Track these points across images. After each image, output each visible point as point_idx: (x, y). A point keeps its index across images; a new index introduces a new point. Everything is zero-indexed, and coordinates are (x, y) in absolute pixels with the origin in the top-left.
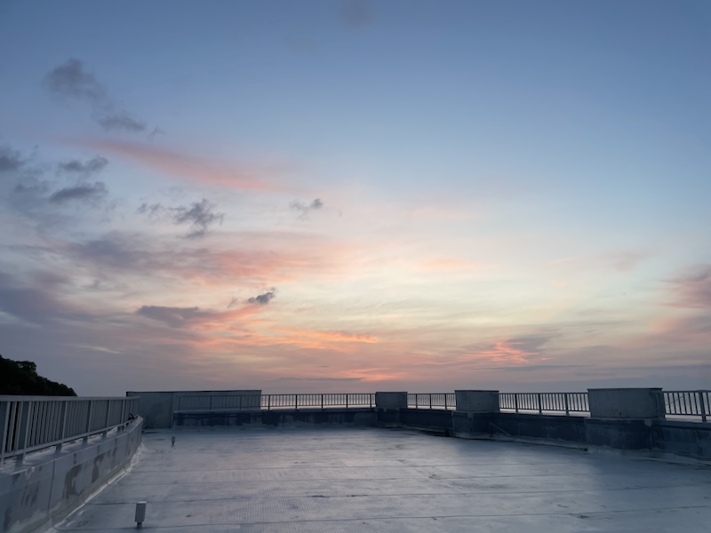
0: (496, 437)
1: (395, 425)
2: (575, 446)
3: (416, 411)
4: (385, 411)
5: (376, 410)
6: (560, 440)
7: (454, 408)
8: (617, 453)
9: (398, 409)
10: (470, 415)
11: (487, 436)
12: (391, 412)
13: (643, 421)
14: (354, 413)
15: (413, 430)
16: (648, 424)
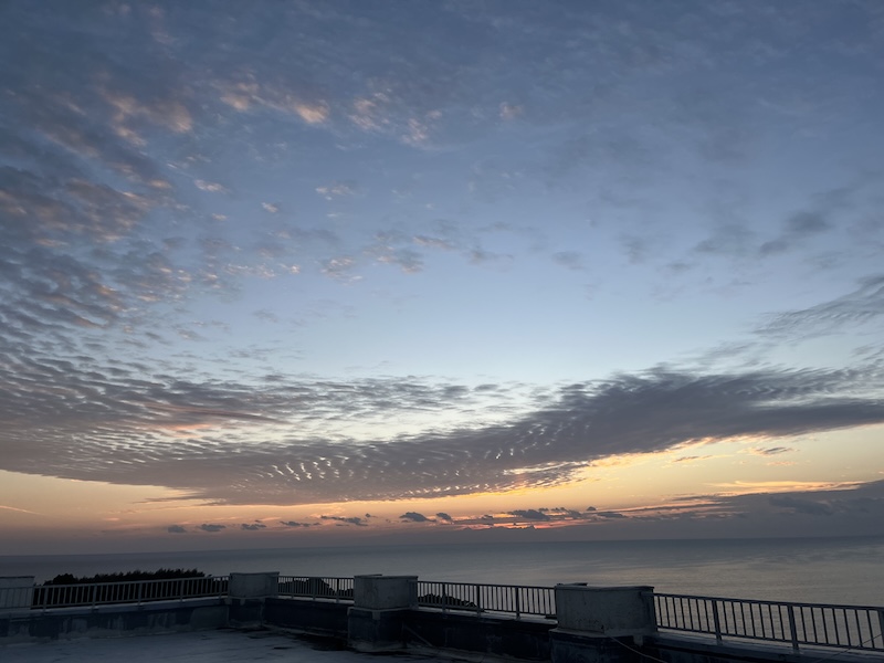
0: (411, 648)
1: (256, 625)
3: (292, 603)
4: (242, 603)
5: (228, 602)
6: (506, 655)
7: (352, 603)
9: (262, 599)
10: (376, 615)
11: (396, 647)
12: (252, 604)
13: (631, 638)
14: (192, 609)
15: (284, 635)
16: (639, 641)
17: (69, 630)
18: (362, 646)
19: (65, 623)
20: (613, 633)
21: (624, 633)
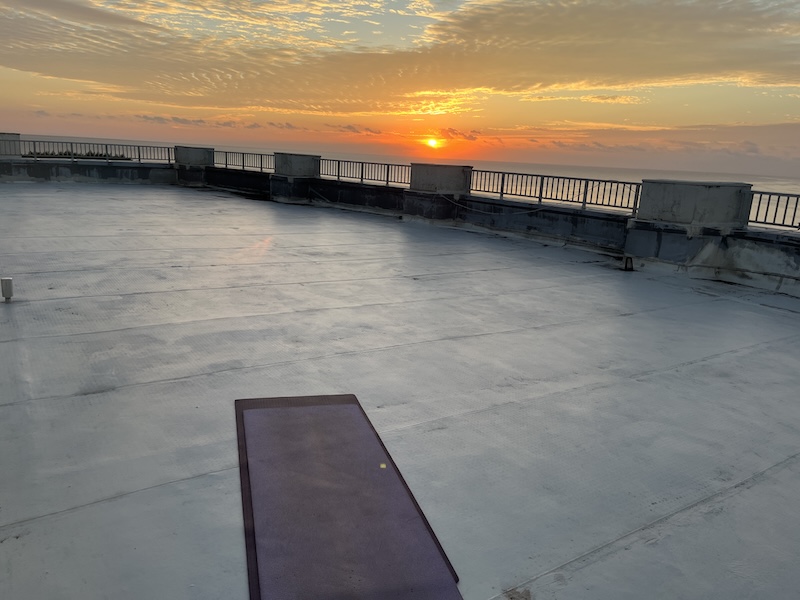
0: (314, 202)
1: (199, 185)
2: (390, 214)
3: (225, 171)
4: (188, 168)
5: (177, 167)
6: (378, 208)
7: (273, 171)
8: (427, 222)
9: (203, 167)
10: (290, 180)
11: (305, 201)
12: (195, 170)
13: (453, 195)
14: (150, 168)
15: (223, 191)
16: (457, 198)
17: (58, 175)
18: (281, 199)
19: (54, 169)
20: (441, 192)
21: (449, 192)
